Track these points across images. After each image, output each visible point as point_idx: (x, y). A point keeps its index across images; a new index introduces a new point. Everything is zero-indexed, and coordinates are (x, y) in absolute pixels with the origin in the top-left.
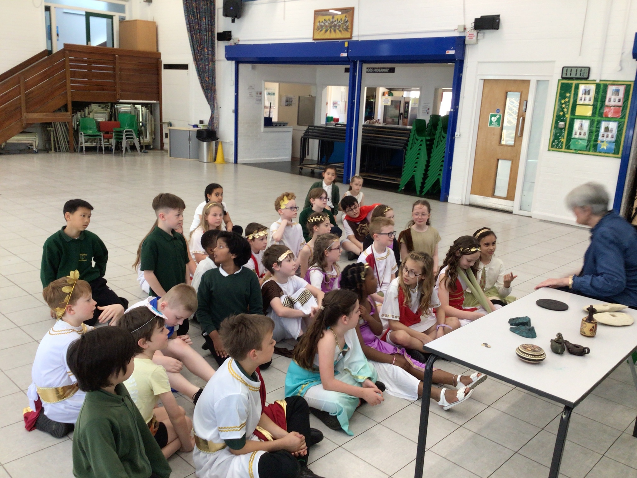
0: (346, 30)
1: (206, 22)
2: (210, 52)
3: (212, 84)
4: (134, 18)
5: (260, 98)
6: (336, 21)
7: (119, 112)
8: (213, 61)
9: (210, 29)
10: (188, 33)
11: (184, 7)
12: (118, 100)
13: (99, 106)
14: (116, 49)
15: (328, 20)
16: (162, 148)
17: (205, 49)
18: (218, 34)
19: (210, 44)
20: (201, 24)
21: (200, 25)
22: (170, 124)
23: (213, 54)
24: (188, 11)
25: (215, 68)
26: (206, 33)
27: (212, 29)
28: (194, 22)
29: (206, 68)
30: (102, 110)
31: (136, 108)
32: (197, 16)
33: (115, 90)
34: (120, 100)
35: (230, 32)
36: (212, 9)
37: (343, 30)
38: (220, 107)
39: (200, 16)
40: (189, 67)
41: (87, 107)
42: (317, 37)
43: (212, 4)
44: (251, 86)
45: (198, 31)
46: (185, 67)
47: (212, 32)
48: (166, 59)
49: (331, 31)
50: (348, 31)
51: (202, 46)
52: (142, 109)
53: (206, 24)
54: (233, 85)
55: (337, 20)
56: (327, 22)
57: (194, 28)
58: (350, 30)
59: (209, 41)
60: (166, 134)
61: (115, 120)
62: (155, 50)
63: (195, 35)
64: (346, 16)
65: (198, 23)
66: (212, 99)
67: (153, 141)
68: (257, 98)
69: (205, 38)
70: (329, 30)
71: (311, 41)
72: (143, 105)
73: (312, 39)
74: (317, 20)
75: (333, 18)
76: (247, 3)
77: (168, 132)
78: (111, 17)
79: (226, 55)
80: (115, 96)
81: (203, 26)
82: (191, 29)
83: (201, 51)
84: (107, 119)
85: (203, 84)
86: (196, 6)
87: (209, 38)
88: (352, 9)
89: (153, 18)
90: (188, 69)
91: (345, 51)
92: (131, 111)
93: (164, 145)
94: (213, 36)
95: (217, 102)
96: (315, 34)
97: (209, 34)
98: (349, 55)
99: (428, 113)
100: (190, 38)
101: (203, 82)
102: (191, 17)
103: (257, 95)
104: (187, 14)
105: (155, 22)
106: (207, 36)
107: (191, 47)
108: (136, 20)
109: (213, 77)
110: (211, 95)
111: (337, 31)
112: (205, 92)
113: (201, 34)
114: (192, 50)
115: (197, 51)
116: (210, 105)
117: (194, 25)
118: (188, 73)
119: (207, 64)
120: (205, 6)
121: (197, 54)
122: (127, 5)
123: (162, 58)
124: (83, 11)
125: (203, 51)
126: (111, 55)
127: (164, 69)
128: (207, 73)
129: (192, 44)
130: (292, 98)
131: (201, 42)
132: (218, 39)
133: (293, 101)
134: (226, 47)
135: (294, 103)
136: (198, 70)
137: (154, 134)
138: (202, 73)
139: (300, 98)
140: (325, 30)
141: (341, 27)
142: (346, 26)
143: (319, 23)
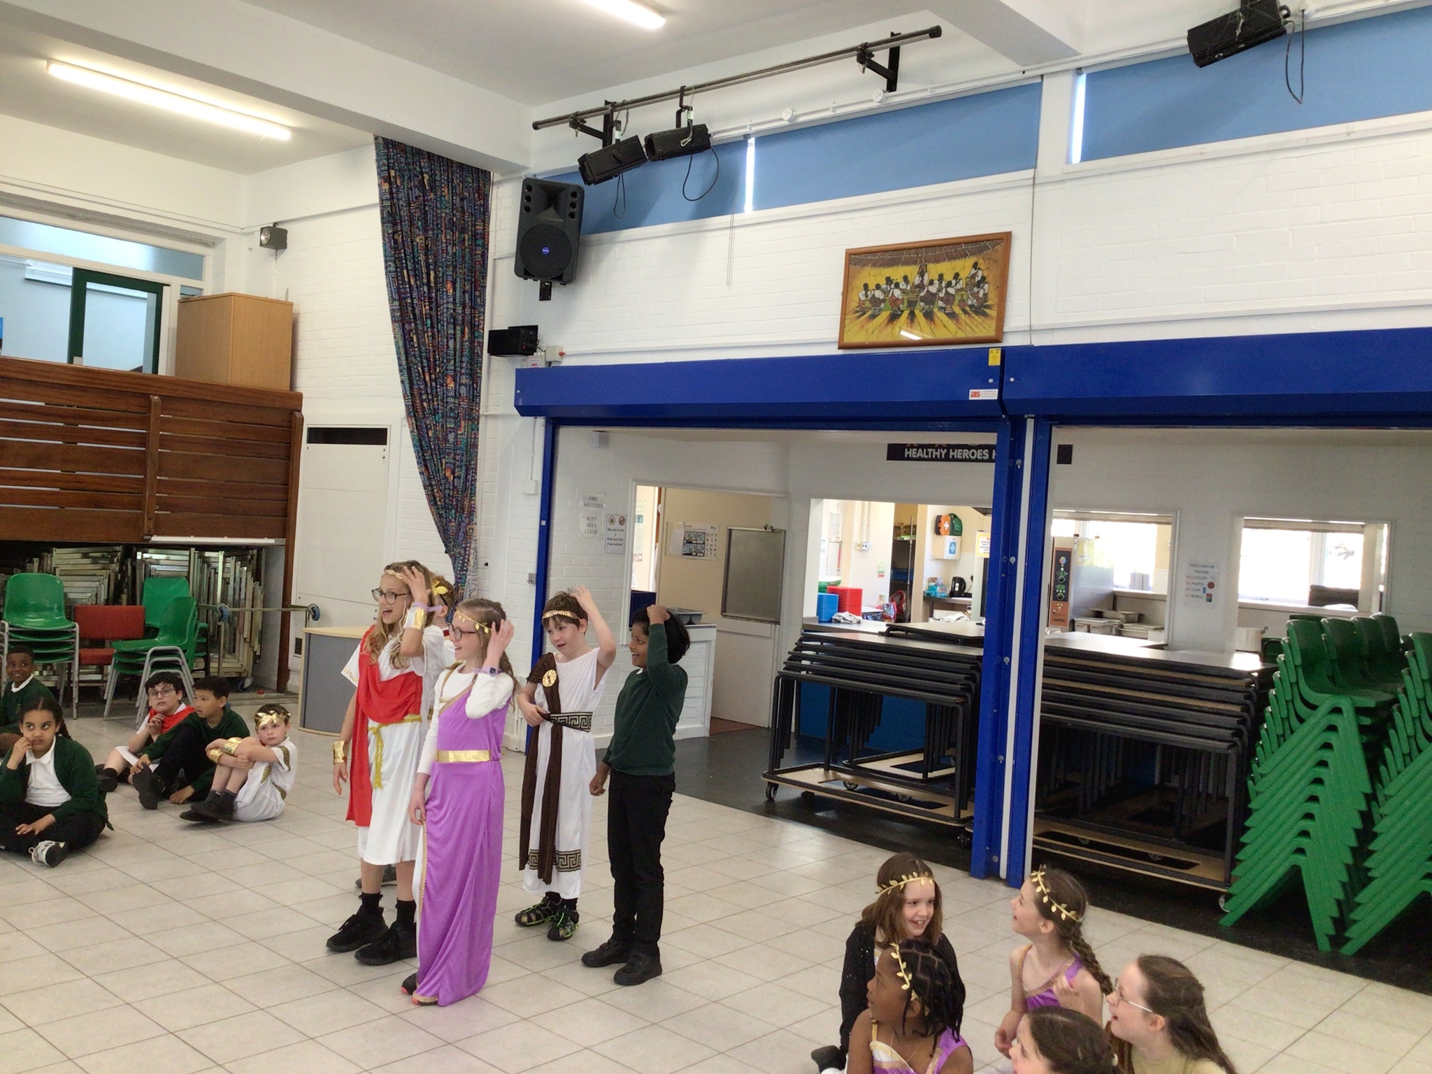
1: (454, 296)
2: (463, 390)
3: (465, 489)
4: (227, 290)
5: (620, 534)
6: (936, 282)
7: (148, 574)
8: (473, 419)
9: (468, 318)
10: (394, 330)
11: (384, 244)
12: (146, 537)
13: (85, 556)
14: (163, 380)
15: (900, 280)
16: (282, 687)
17: (449, 380)
18: (493, 334)
19: (464, 365)
20: (440, 302)
21: (435, 304)
22: (314, 613)
23: (474, 396)
24: (400, 259)
25: (476, 438)
26: (455, 329)
27: (473, 317)
28: (415, 295)
29: (446, 440)
30: (98, 567)
31: (206, 561)
32: (428, 275)
33: (139, 505)
34: (152, 536)
35: (535, 328)
36: (478, 258)
37: (965, 312)
38: (487, 564)
39: (436, 277)
40: (391, 437)
41: (36, 561)
42: (858, 335)
43: (480, 242)
44: (594, 499)
45: (429, 322)
46: (377, 436)
47: (475, 327)
48: (314, 414)
49: (912, 315)
50: (985, 315)
51: (438, 370)
52: (224, 563)
53: (454, 303)
54: (535, 494)
55: (941, 277)
56: (897, 286)
57: (417, 312)
58: (993, 313)
59: (462, 356)
60: (299, 642)
61: (132, 601)
62: (285, 386)
63: (417, 334)
64: (975, 266)
65: (430, 298)
66: (461, 538)
67: (254, 662)
68: (611, 534)
69: (451, 343)
70: (906, 314)
71: (834, 351)
72: (229, 550)
73: (837, 346)
75: (922, 274)
76: (595, 237)
77: (303, 638)
78: (156, 289)
79: (517, 397)
80: (137, 524)
81: (446, 308)
82: (404, 315)
83: (434, 384)
84: (103, 596)
85: (433, 490)
86: (427, 246)
87: (462, 345)
88: (1002, 242)
89: (287, 293)
90: (385, 444)
91: (991, 381)
92: (189, 572)
93: (288, 678)
94: (476, 340)
95: (476, 549)
96: (846, 329)
97: (463, 332)
98: (1005, 397)
99: (1209, 599)
100: (401, 344)
101: (433, 483)
102: (409, 276)
103: (612, 528)
104: (392, 269)
105: (292, 304)
106: (458, 340)
107: (401, 371)
108: (230, 295)
109: (470, 468)
110: (459, 524)
111: (940, 315)
112: (440, 516)
113: (438, 331)
114: (402, 382)
115: (422, 387)
116: (451, 557)
117: (415, 302)
118: (386, 454)
119: (452, 426)
120: (454, 245)
121: (421, 394)
122: (210, 254)
123: (304, 411)
124: (68, 265)
125: (442, 385)
126: (134, 395)
127: (309, 441)
128: (449, 454)
129: (404, 362)
130: (704, 533)
131: (435, 359)
132: (493, 351)
133: (710, 543)
134: (520, 373)
135: (713, 548)
136: (421, 446)
137: (260, 642)
138: (432, 455)
139: (733, 533)
140: (889, 312)
141: (956, 303)
142: (978, 298)
143: (864, 292)
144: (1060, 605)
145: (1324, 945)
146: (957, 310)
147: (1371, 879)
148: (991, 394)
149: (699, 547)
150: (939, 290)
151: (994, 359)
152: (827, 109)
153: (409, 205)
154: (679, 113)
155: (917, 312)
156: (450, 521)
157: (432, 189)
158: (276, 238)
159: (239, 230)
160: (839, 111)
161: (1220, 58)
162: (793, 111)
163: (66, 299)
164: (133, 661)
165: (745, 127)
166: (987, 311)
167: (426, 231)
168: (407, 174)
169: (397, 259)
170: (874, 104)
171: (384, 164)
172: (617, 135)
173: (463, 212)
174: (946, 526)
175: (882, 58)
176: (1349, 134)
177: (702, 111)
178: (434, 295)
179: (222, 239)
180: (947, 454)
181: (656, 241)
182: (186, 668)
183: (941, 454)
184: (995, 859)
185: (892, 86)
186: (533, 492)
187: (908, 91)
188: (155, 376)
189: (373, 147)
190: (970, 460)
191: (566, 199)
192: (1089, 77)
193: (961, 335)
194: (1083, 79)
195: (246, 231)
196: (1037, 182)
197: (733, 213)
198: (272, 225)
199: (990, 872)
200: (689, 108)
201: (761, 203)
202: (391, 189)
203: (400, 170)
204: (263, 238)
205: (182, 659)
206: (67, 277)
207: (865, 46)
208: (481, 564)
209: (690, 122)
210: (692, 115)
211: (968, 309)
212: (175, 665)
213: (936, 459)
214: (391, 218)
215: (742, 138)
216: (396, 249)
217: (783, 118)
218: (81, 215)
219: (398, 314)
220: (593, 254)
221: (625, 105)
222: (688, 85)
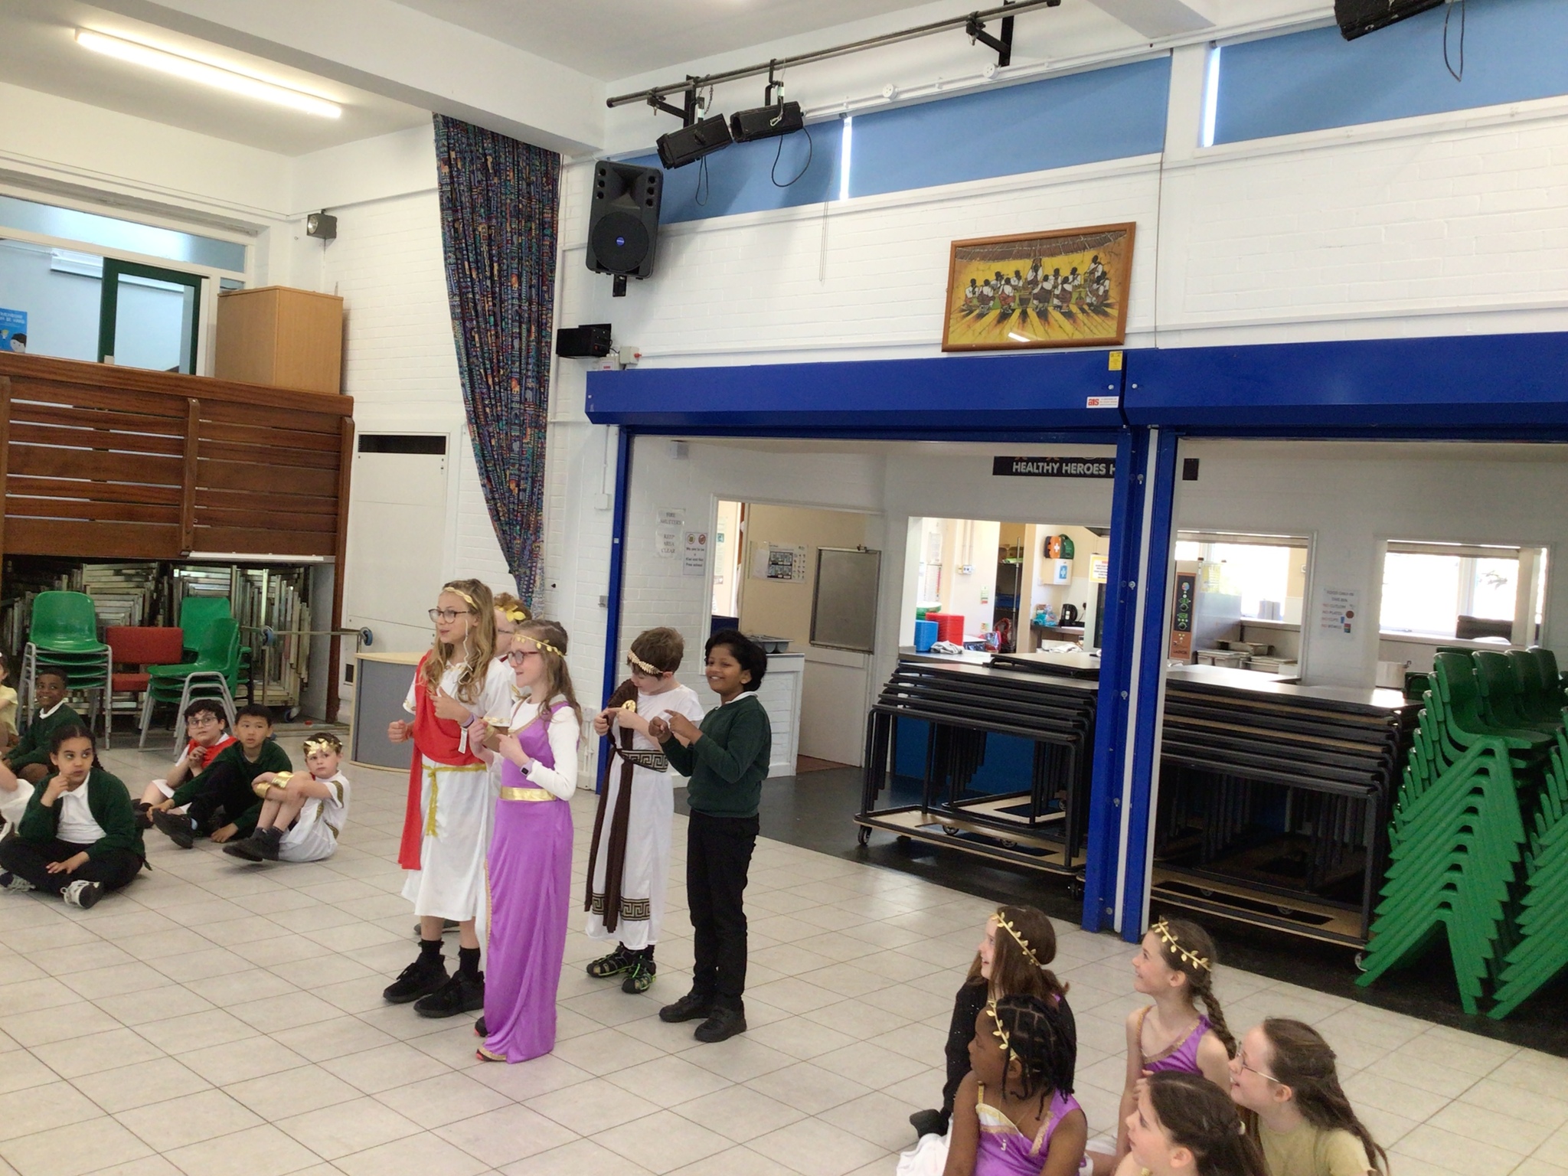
0: (1099, 308)
1: (520, 290)
2: (529, 395)
3: (531, 504)
4: (270, 284)
5: (699, 554)
6: (1051, 278)
7: (186, 593)
8: (540, 426)
9: (534, 316)
10: (454, 328)
11: (444, 234)
12: (183, 553)
13: (118, 573)
14: (202, 381)
15: (1012, 276)
16: (331, 716)
17: (514, 383)
18: (562, 333)
20: (505, 297)
21: (498, 300)
22: (367, 638)
23: (541, 402)
24: (461, 250)
25: (543, 448)
26: (520, 327)
27: (540, 316)
28: (477, 289)
29: (511, 449)
30: (131, 585)
31: (248, 580)
32: (492, 267)
33: (176, 519)
34: (190, 551)
35: (608, 327)
36: (546, 249)
37: (1083, 311)
38: (554, 586)
39: (499, 271)
40: (451, 446)
41: (65, 577)
42: (963, 336)
43: (548, 232)
44: (672, 515)
45: (492, 319)
46: (434, 445)
47: (542, 326)
48: (366, 420)
49: (1024, 315)
50: (1106, 314)
51: (502, 372)
52: (269, 581)
53: (520, 298)
54: (607, 510)
55: (1057, 272)
57: (479, 308)
58: (1113, 312)
59: (528, 357)
60: (350, 668)
61: (169, 622)
62: (335, 390)
63: (479, 332)
64: (1095, 260)
65: (493, 293)
66: (526, 557)
67: (301, 689)
68: (690, 554)
69: (516, 344)
71: (937, 353)
72: (274, 568)
73: (940, 348)
74: (966, 280)
75: (1035, 269)
76: (675, 226)
77: (355, 664)
78: (193, 281)
79: (588, 402)
80: (173, 538)
81: (511, 305)
82: (464, 312)
83: (497, 388)
84: (138, 617)
85: (496, 504)
86: (490, 235)
87: (528, 346)
88: (1126, 231)
89: (337, 287)
90: (444, 453)
91: (1111, 387)
92: (230, 592)
93: (338, 707)
94: (544, 340)
95: (542, 569)
96: (951, 329)
97: (529, 331)
98: (1126, 405)
99: (1348, 629)
100: (461, 344)
101: (497, 496)
102: (470, 269)
103: (691, 547)
104: (452, 260)
105: (341, 300)
106: (524, 339)
107: (461, 373)
108: (275, 289)
109: (536, 480)
110: (525, 541)
111: (1055, 315)
112: (504, 532)
113: (502, 330)
114: (463, 385)
115: (485, 391)
116: (515, 577)
117: (477, 297)
118: (444, 464)
119: (517, 434)
120: (520, 235)
121: (483, 399)
122: (252, 244)
123: (355, 417)
124: (99, 255)
125: (506, 389)
126: (172, 397)
127: (361, 450)
128: (513, 465)
129: (465, 364)
130: (791, 554)
131: (498, 360)
132: (561, 352)
133: (797, 564)
134: (592, 378)
135: (801, 570)
136: (483, 456)
137: (308, 668)
138: (495, 465)
139: (823, 553)
140: (998, 311)
141: (1073, 300)
142: (1098, 296)
143: (971, 289)
144: (1182, 636)
145: (1470, 1008)
146: (1074, 309)
147: (1524, 937)
148: (1111, 402)
149: (785, 568)
150: (1055, 287)
151: (1115, 363)
152: (933, 86)
153: (471, 190)
154: (768, 90)
155: (1029, 311)
156: (515, 538)
157: (497, 172)
158: (325, 226)
159: (284, 218)
160: (946, 88)
161: (1370, 31)
162: (895, 87)
163: (96, 292)
164: (170, 687)
165: (842, 105)
166: (1108, 310)
167: (489, 218)
168: (468, 156)
169: (458, 250)
170: (985, 80)
171: (444, 145)
172: (699, 113)
173: (530, 199)
174: (1057, 548)
175: (994, 28)
176: (1512, 115)
177: (794, 87)
178: (497, 289)
179: (267, 227)
180: (1060, 468)
181: (742, 231)
182: (228, 695)
183: (1053, 468)
184: (1109, 911)
185: (1004, 60)
186: (604, 506)
187: (1022, 66)
188: (193, 376)
189: (432, 126)
190: (1085, 475)
191: (643, 184)
192: (1224, 51)
193: (1078, 336)
194: (1216, 54)
195: (292, 218)
196: (1165, 166)
197: (827, 200)
198: (320, 212)
199: (1103, 925)
200: (780, 84)
201: (858, 190)
202: (451, 172)
203: (460, 152)
204: (310, 226)
205: (224, 686)
206: (97, 268)
207: (976, 15)
208: (548, 585)
209: (780, 99)
210: (783, 92)
211: (1086, 307)
212: (216, 692)
213: (1048, 474)
214: (451, 205)
215: (838, 118)
216: (456, 239)
217: (884, 95)
218: (112, 199)
219: (459, 311)
220: (672, 246)
221: (709, 80)
222: (779, 58)
